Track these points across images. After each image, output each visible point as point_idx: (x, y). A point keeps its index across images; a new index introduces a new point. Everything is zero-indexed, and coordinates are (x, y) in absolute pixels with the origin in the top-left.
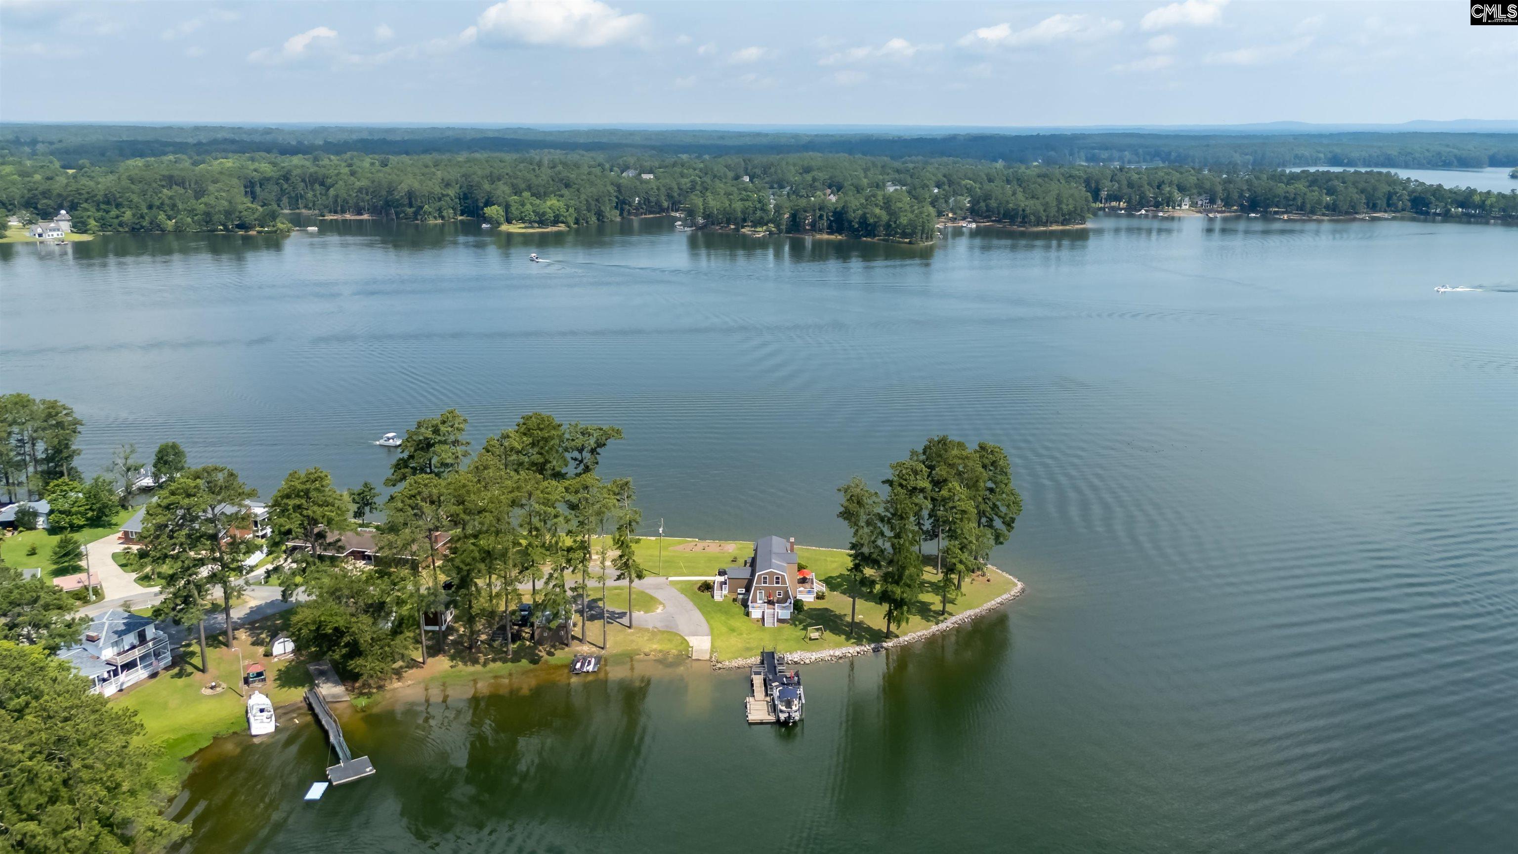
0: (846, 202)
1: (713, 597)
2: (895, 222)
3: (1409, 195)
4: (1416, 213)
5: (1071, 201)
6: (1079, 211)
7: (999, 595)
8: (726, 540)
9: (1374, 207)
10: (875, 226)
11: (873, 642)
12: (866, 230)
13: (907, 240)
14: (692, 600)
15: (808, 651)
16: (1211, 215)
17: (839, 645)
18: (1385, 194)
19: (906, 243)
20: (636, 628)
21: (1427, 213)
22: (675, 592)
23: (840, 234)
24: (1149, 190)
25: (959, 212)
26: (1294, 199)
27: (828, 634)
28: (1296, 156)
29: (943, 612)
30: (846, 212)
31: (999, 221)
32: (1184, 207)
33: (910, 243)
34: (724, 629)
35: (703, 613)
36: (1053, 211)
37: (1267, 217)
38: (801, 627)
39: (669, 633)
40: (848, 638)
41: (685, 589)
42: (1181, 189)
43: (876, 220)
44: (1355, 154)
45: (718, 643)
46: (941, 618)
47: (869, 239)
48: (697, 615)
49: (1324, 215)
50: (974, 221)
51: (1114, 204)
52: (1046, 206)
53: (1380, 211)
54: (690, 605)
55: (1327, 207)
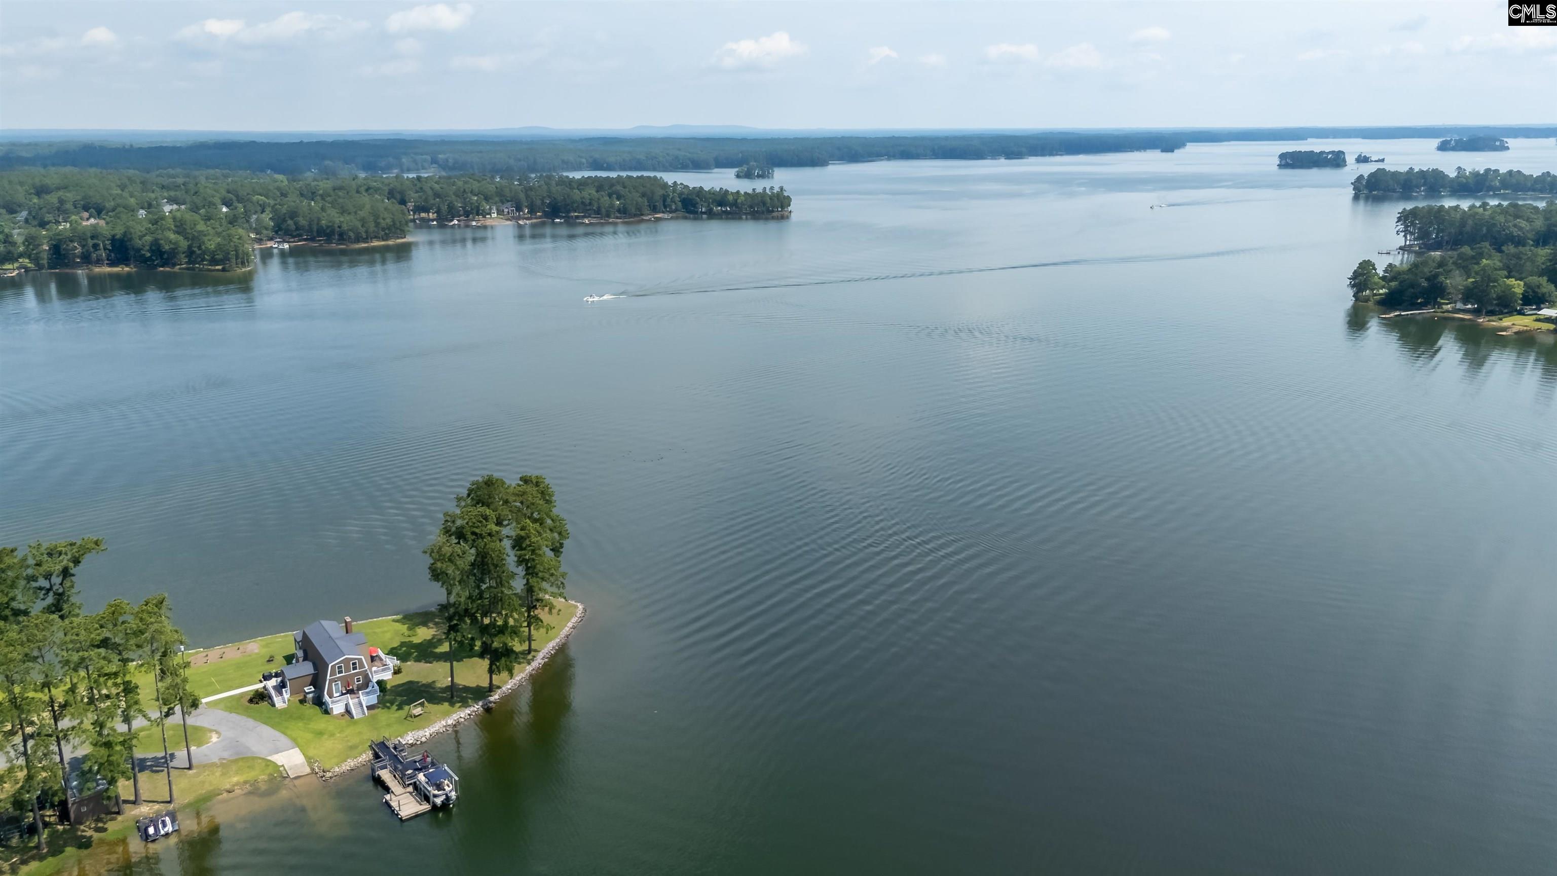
0: (128, 227)
1: (273, 705)
2: (199, 248)
3: (679, 197)
4: (688, 212)
5: (386, 215)
6: (398, 224)
7: (569, 620)
8: (241, 640)
9: (655, 210)
10: (173, 253)
11: (480, 700)
12: (162, 258)
13: (220, 267)
14: (249, 716)
15: (419, 729)
16: (521, 222)
17: (447, 714)
18: (661, 196)
19: (218, 270)
20: (198, 767)
21: (696, 213)
22: (221, 714)
23: (127, 265)
24: (457, 201)
25: (265, 232)
26: (590, 204)
27: (429, 707)
28: (563, 161)
29: (530, 651)
30: (131, 240)
31: (312, 239)
32: (493, 216)
33: (223, 270)
34: (309, 736)
35: (273, 726)
36: (372, 227)
37: (570, 222)
38: (395, 707)
39: (245, 760)
40: (452, 704)
41: (232, 705)
42: (487, 199)
43: (172, 246)
44: (612, 159)
45: (312, 752)
46: (530, 657)
47: (168, 269)
48: (266, 731)
49: (617, 218)
50: (284, 241)
51: (423, 215)
52: (363, 221)
53: (659, 212)
54: (251, 723)
55: (619, 211)
